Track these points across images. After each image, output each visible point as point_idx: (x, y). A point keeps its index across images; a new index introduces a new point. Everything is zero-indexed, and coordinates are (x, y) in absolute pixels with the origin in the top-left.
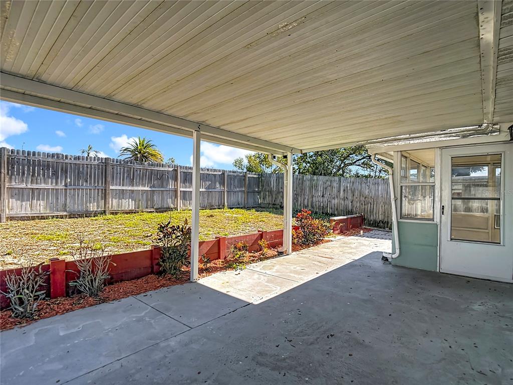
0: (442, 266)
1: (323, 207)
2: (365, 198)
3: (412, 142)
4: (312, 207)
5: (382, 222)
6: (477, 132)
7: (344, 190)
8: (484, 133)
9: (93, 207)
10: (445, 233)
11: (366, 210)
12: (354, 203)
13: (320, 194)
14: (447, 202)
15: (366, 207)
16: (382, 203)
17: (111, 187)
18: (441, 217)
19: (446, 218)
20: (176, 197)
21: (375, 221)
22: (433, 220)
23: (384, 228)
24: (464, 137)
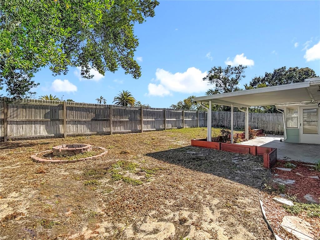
0: (301, 141)
1: (243, 126)
2: (264, 121)
3: (290, 105)
4: (238, 126)
5: (272, 132)
6: (310, 103)
7: (254, 119)
8: (313, 103)
9: (161, 127)
10: (301, 132)
11: (264, 127)
12: (259, 124)
13: (242, 120)
14: (302, 123)
15: (264, 125)
16: (271, 124)
17: (167, 119)
18: (300, 127)
19: (302, 127)
20: (183, 122)
21: (268, 131)
22: (297, 128)
23: (273, 134)
24: (307, 104)
